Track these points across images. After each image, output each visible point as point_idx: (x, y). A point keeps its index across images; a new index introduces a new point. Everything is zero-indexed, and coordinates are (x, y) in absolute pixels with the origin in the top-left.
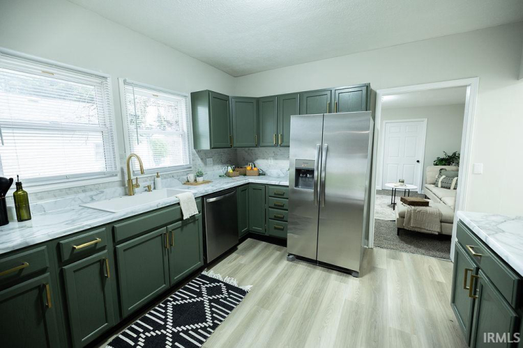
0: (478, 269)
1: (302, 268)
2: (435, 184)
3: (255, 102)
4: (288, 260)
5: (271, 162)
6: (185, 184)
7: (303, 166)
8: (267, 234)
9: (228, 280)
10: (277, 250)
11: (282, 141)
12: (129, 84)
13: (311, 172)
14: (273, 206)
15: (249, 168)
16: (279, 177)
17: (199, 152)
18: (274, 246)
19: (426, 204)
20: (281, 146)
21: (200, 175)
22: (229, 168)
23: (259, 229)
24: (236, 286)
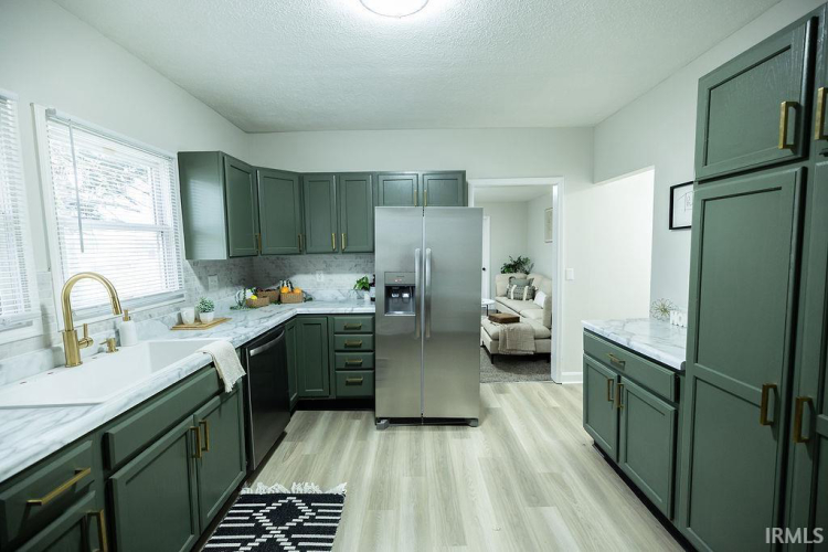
0: (619, 378)
1: (403, 434)
2: (507, 295)
3: (296, 179)
4: (379, 428)
5: (321, 278)
6: (174, 328)
7: (397, 281)
8: (333, 397)
9: (298, 489)
10: (354, 418)
11: (347, 244)
12: (59, 121)
13: (410, 289)
14: (343, 348)
15: (285, 290)
16: (335, 301)
17: (195, 264)
18: (345, 413)
19: (516, 320)
20: (343, 252)
21: (206, 307)
22: (249, 292)
23: (317, 391)
24: (319, 492)
